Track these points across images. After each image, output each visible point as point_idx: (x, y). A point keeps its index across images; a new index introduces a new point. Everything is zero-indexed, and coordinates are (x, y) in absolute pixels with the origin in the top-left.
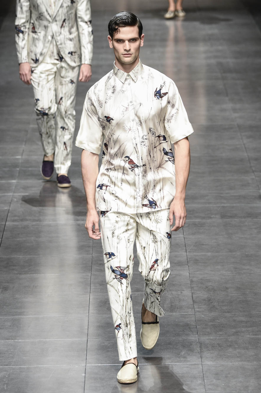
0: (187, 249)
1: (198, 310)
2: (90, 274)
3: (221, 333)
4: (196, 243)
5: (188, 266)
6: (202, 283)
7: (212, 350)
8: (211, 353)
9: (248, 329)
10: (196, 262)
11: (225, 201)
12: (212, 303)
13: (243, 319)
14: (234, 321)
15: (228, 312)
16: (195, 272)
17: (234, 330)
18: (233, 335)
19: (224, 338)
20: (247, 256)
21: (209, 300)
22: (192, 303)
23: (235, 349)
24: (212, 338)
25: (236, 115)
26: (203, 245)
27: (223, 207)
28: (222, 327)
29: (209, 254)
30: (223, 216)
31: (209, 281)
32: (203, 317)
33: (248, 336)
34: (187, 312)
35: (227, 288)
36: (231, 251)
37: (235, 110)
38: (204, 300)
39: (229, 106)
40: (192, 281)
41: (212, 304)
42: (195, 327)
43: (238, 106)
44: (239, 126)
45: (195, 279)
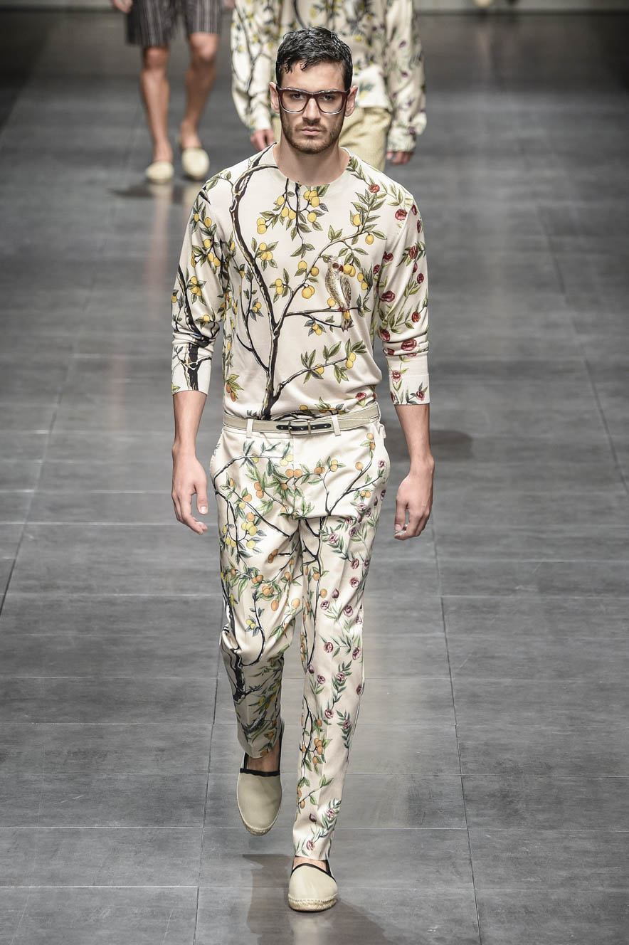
0: (452, 667)
1: (475, 819)
2: (209, 726)
3: (532, 880)
4: (475, 653)
5: (453, 711)
6: (487, 754)
7: (508, 921)
8: (506, 930)
9: (599, 872)
10: (474, 699)
11: (550, 551)
12: (511, 802)
13: (589, 845)
14: (566, 848)
15: (552, 828)
16: (469, 724)
17: (564, 873)
18: (562, 885)
19: (539, 893)
20: (602, 688)
21: (505, 796)
22: (461, 803)
23: (566, 920)
24: (508, 891)
25: (584, 338)
26: (493, 657)
27: (545, 565)
28: (535, 863)
29: (508, 681)
30: (544, 588)
31: (505, 748)
32: (488, 839)
33: (600, 888)
34: (447, 825)
35: (550, 768)
36: (561, 675)
37: (580, 327)
38: (492, 795)
39: (566, 315)
40: (462, 749)
41: (512, 805)
42: (468, 862)
43: (589, 316)
44: (590, 367)
45: (469, 743)
